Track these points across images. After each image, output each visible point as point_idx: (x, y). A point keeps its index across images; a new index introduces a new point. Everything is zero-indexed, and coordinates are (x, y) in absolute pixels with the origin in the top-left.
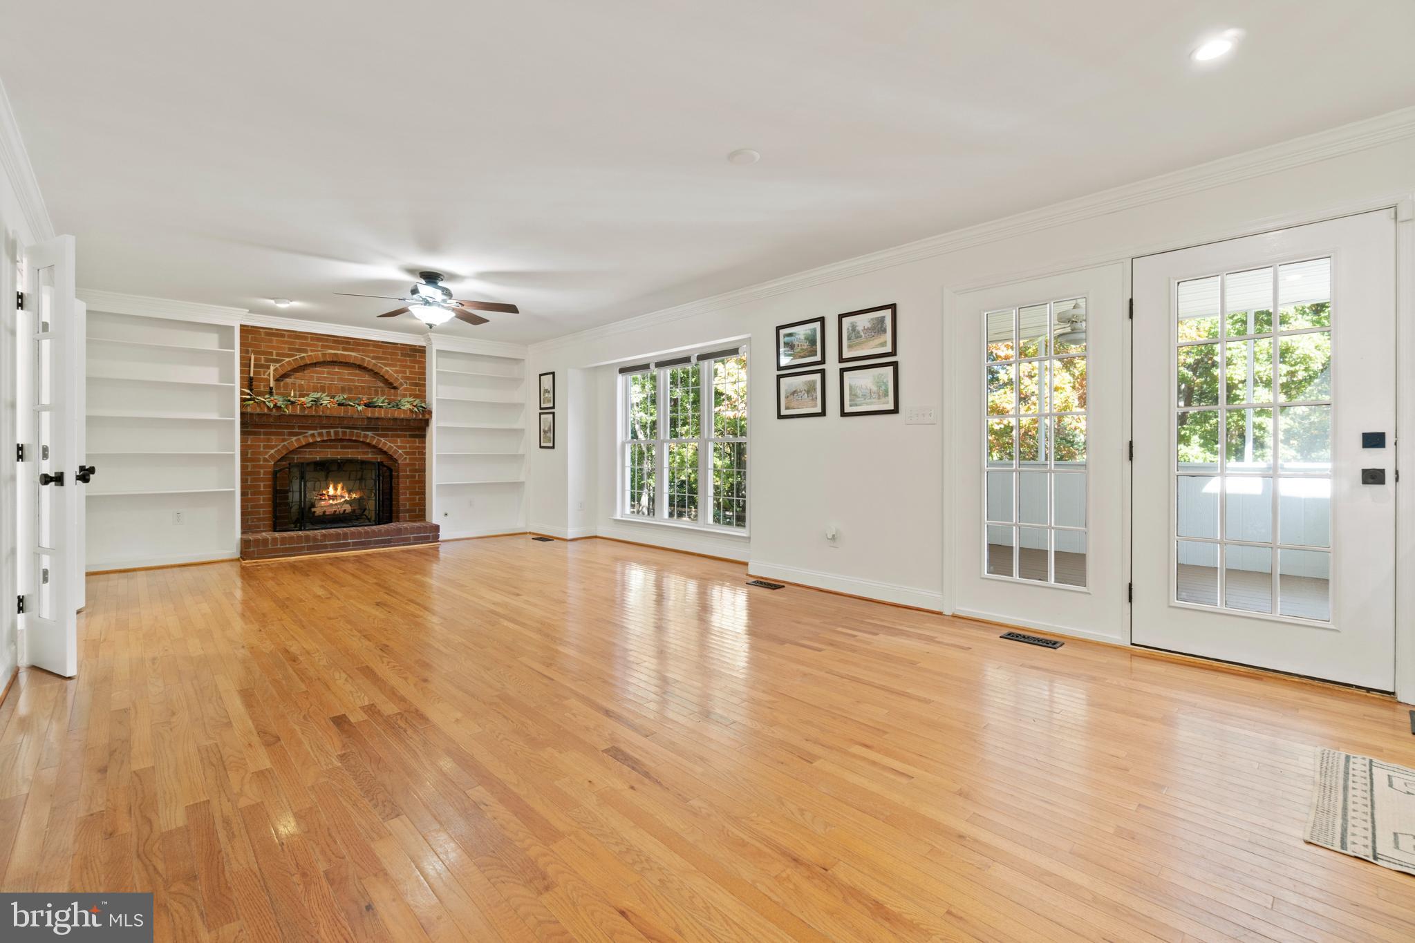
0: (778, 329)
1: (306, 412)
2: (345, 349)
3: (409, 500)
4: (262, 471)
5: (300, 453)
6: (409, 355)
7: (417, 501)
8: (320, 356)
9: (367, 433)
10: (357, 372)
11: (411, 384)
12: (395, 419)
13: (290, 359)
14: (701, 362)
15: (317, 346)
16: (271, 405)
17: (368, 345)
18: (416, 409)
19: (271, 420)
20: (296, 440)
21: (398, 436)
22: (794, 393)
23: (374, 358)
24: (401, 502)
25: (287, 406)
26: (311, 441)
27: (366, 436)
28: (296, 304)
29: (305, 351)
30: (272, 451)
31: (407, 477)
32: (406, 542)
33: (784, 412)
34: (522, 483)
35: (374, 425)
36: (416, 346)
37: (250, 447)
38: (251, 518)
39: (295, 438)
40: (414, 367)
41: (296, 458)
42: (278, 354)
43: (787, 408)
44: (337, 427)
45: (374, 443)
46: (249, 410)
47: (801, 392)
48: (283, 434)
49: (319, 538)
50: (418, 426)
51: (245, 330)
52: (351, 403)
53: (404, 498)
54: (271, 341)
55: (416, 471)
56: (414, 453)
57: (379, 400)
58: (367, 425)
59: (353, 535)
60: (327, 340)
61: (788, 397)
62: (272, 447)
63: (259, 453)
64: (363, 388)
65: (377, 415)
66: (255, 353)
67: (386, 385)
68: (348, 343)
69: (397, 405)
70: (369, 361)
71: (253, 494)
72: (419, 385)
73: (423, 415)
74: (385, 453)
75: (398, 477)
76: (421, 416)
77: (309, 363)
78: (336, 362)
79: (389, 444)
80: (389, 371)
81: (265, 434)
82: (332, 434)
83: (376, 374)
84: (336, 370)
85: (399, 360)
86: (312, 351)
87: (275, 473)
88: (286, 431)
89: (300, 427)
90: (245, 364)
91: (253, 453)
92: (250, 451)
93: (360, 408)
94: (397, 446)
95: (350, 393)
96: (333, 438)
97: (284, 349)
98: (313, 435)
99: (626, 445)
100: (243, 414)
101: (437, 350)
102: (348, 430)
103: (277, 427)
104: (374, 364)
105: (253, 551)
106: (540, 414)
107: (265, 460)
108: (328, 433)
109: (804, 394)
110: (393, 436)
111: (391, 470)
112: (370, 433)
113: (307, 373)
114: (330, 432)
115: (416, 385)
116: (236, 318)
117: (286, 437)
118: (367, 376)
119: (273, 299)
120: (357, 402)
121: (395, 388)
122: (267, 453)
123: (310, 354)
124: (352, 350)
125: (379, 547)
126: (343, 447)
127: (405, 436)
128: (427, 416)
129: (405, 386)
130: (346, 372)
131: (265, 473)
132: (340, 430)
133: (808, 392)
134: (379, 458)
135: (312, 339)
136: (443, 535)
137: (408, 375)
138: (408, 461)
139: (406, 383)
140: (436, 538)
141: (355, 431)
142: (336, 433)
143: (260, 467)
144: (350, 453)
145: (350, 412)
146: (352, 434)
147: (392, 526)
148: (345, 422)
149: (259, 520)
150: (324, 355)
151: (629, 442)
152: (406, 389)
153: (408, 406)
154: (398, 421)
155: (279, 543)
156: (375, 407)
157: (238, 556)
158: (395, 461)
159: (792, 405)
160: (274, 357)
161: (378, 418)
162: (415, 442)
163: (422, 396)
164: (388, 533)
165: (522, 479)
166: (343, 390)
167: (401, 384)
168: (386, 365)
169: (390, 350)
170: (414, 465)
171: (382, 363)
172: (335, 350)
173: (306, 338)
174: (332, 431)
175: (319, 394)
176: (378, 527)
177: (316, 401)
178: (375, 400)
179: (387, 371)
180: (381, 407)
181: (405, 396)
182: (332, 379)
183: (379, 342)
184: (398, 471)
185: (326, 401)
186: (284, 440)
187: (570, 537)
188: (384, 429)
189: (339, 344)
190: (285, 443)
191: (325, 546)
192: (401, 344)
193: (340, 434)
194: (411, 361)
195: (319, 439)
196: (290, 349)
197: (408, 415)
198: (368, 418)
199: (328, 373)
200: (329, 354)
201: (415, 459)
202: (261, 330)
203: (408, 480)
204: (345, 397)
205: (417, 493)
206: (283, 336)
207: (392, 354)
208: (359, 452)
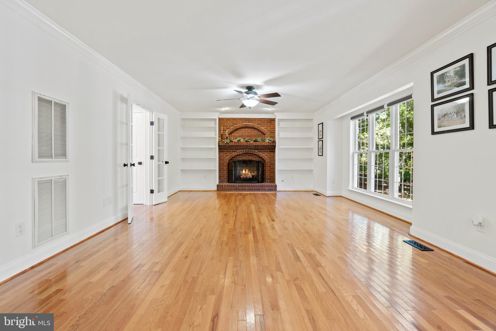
0: (432, 74)
1: (236, 144)
2: (248, 122)
3: (269, 175)
4: (225, 163)
5: (236, 158)
6: (269, 122)
7: (272, 175)
8: (241, 125)
9: (255, 151)
10: (253, 130)
11: (270, 133)
12: (264, 146)
13: (233, 127)
14: (390, 107)
15: (240, 122)
16: (226, 142)
17: (256, 120)
18: (270, 142)
19: (227, 147)
20: (234, 154)
21: (265, 152)
22: (445, 116)
23: (257, 124)
24: (266, 175)
25: (230, 143)
26: (238, 154)
27: (255, 152)
28: (227, 109)
29: (237, 124)
30: (228, 157)
31: (269, 166)
32: (265, 190)
33: (436, 130)
34: (313, 170)
35: (257, 148)
36: (271, 118)
37: (222, 156)
38: (222, 178)
39: (234, 153)
40: (271, 126)
41: (235, 159)
42: (229, 126)
43: (439, 127)
44: (246, 149)
45: (257, 154)
46: (220, 144)
47: (451, 114)
48: (230, 152)
49: (237, 186)
50: (272, 148)
51: (220, 119)
52: (249, 141)
53: (267, 174)
54: (227, 122)
55: (271, 164)
56: (271, 158)
57: (259, 139)
58: (255, 148)
59: (248, 186)
60: (243, 120)
61: (440, 119)
62: (227, 156)
63: (224, 158)
64: (254, 135)
65: (257, 144)
66: (223, 126)
67: (262, 133)
68: (249, 120)
69: (264, 141)
70: (256, 126)
71: (223, 170)
72: (273, 133)
73: (273, 144)
74: (261, 158)
75: (265, 167)
76: (272, 144)
77: (238, 128)
78: (246, 127)
79: (262, 154)
80: (263, 128)
81: (226, 152)
82: (245, 151)
83: (258, 130)
84: (247, 130)
85: (266, 124)
86: (239, 124)
87: (229, 164)
88: (231, 151)
89: (236, 149)
90: (220, 130)
91: (223, 158)
92: (222, 157)
93: (252, 142)
94: (265, 155)
95: (250, 137)
96: (245, 153)
97: (231, 124)
98: (239, 152)
99: (355, 154)
100: (219, 146)
101: (278, 119)
102: (249, 150)
103: (229, 149)
104: (258, 127)
105: (219, 189)
106: (318, 141)
107: (226, 160)
108: (243, 151)
109: (454, 115)
110: (264, 152)
111: (263, 164)
112: (256, 151)
113: (238, 131)
114: (244, 151)
115: (272, 133)
116: (216, 116)
117: (231, 153)
118: (256, 131)
119: (220, 108)
120: (251, 140)
121: (265, 134)
122: (226, 158)
123: (238, 125)
124: (251, 122)
125: (256, 191)
126: (249, 156)
127: (268, 152)
128: (274, 144)
129: (268, 133)
130: (249, 130)
131: (226, 164)
132: (247, 150)
133: (457, 113)
134: (260, 160)
135: (239, 120)
136: (278, 189)
137: (269, 129)
138: (269, 161)
139: (268, 132)
140: (275, 190)
141: (252, 150)
142: (246, 151)
143: (225, 162)
144: (251, 158)
145: (249, 144)
146: (250, 151)
147: (263, 184)
148: (248, 147)
149: (224, 179)
150: (242, 125)
151: (356, 152)
152: (268, 135)
153: (267, 141)
154: (265, 146)
155: (226, 187)
156: (257, 141)
157: (216, 190)
158: (265, 161)
159: (444, 124)
160: (228, 127)
161: (258, 146)
162: (271, 154)
163: (274, 137)
164: (258, 186)
165: (312, 169)
166: (248, 136)
167: (267, 133)
168: (261, 126)
169: (263, 121)
170: (271, 162)
171: (260, 126)
172: (245, 123)
173: (237, 120)
174: (245, 150)
175: (240, 138)
176: (258, 184)
177: (239, 141)
178: (257, 139)
179: (262, 129)
180: (259, 141)
181: (268, 137)
182: (245, 133)
183: (259, 118)
184: (265, 164)
185: (242, 140)
186: (231, 154)
187: (327, 195)
188: (261, 149)
189: (247, 121)
190: (231, 155)
191: (239, 189)
192: (267, 118)
193: (247, 151)
194: (270, 124)
195: (241, 153)
196: (233, 124)
197: (267, 144)
198: (255, 146)
199: (244, 131)
200: (244, 124)
201: (271, 160)
202: (225, 119)
203: (269, 168)
204: (248, 138)
205: (272, 173)
206: (231, 120)
207: (264, 122)
208: (254, 157)
